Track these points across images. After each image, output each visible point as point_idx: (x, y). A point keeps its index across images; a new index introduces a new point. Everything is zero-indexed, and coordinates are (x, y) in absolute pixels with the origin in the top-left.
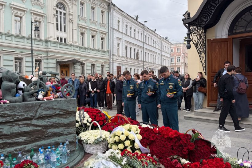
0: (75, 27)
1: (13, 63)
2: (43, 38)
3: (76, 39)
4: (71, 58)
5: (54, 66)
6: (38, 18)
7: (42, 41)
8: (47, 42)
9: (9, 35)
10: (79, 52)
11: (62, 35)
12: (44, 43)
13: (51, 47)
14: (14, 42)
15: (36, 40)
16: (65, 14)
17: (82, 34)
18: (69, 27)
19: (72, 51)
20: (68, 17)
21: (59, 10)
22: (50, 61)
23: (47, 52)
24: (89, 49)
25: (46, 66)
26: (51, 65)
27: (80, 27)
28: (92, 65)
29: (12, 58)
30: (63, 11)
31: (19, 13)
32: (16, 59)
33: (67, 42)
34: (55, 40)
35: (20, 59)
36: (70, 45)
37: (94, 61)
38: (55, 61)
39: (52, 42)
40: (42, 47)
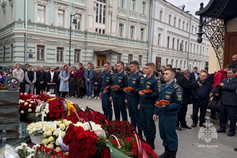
0: (114, 18)
1: (55, 52)
2: (82, 29)
3: (114, 30)
4: (108, 48)
5: (92, 55)
6: (80, 11)
7: (81, 32)
8: (86, 33)
9: (52, 27)
10: (116, 42)
11: (101, 26)
12: (83, 34)
13: (89, 38)
14: (56, 34)
15: (76, 32)
16: (105, 7)
17: (121, 25)
18: (108, 18)
19: (109, 41)
20: (107, 10)
21: (99, 3)
22: (88, 51)
23: (86, 42)
24: (127, 39)
25: (84, 55)
26: (88, 55)
27: (118, 18)
28: (129, 55)
29: (55, 47)
30: (103, 4)
31: (62, 7)
32: (58, 48)
33: (106, 32)
34: (94, 31)
35: (62, 49)
36: (108, 36)
37: (131, 52)
38: (92, 51)
39: (90, 33)
40: (82, 38)
